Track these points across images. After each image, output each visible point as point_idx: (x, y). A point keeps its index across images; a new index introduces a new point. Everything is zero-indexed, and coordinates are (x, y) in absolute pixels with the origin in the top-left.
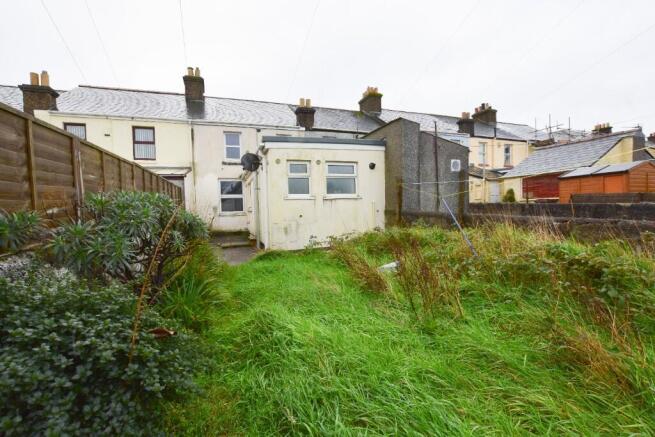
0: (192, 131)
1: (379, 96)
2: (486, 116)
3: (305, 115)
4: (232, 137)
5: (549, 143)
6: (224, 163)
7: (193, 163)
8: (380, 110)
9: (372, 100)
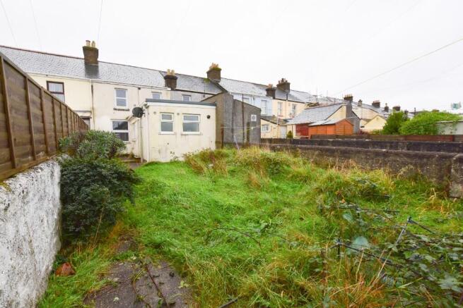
0: (92, 86)
1: (220, 70)
2: (284, 86)
3: (171, 80)
4: (121, 92)
5: (316, 105)
6: (115, 109)
7: (93, 109)
8: (220, 78)
9: (215, 72)
